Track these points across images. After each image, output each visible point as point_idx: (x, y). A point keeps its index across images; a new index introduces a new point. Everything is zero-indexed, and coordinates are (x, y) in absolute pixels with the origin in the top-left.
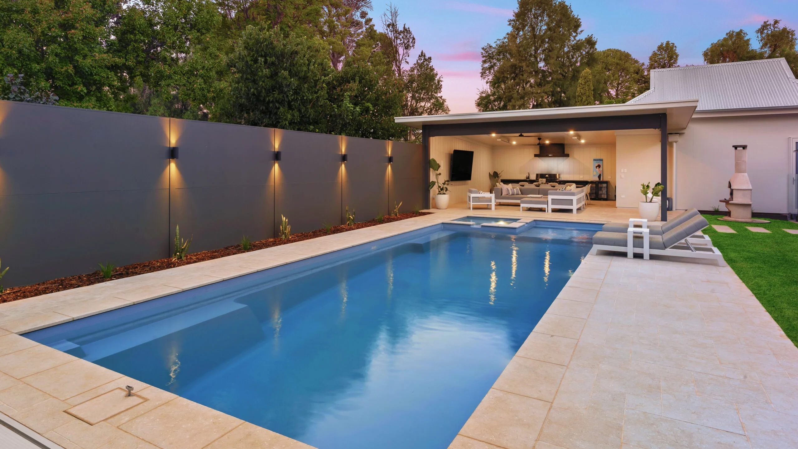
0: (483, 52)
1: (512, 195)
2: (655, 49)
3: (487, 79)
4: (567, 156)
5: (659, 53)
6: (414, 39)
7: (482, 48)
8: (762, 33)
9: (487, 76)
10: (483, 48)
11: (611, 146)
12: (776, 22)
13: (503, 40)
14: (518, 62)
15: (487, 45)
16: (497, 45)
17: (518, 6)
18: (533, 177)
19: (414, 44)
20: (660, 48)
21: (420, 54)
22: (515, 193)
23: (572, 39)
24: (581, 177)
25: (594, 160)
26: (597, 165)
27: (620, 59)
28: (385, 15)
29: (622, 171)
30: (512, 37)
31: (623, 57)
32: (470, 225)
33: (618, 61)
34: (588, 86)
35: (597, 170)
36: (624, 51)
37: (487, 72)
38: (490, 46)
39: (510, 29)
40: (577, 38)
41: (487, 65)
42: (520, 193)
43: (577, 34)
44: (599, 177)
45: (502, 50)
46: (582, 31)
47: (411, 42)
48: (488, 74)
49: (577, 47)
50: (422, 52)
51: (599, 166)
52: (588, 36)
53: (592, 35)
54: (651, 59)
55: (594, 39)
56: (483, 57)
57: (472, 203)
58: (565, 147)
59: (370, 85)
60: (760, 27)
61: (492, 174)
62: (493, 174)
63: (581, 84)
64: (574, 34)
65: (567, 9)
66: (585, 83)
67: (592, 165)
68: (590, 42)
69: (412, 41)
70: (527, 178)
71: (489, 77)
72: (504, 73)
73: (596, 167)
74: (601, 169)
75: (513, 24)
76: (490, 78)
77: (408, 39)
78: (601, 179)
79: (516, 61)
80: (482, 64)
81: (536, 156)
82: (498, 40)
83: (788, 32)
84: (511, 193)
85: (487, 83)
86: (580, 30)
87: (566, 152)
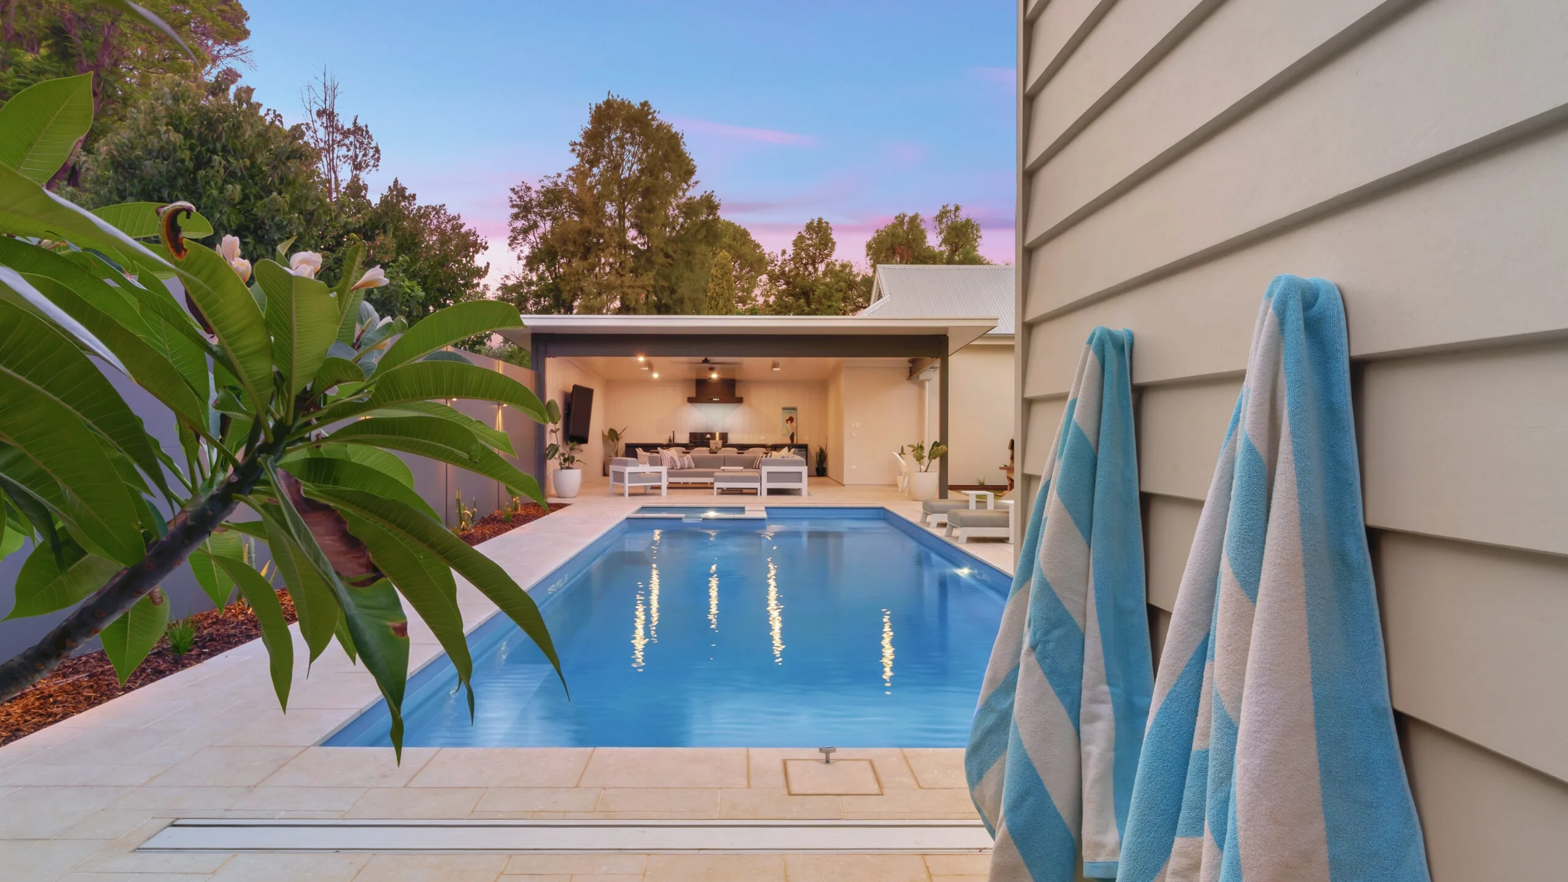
0: (515, 197)
1: (680, 469)
2: (803, 229)
3: (518, 251)
4: (740, 401)
5: (807, 236)
6: (377, 150)
7: (511, 189)
8: (940, 222)
9: (519, 246)
10: (513, 190)
11: (822, 386)
12: (957, 209)
13: (556, 178)
14: (594, 224)
15: (521, 184)
16: (543, 187)
17: (588, 118)
18: (684, 439)
19: (378, 161)
20: (809, 227)
21: (392, 185)
22: (686, 467)
23: (681, 194)
24: (763, 438)
25: (784, 409)
26: (788, 418)
27: (734, 239)
28: (309, 87)
29: (853, 426)
30: (580, 175)
31: (738, 236)
32: (680, 519)
33: (732, 243)
34: (727, 281)
35: (788, 425)
36: (740, 226)
37: (520, 237)
38: (527, 187)
39: (575, 161)
40: (688, 194)
41: (519, 224)
42: (693, 465)
43: (689, 186)
44: (792, 437)
45: (553, 196)
46: (697, 183)
47: (372, 157)
48: (521, 241)
49: (690, 209)
50: (396, 182)
51: (791, 419)
52: (705, 192)
53: (713, 192)
54: (795, 244)
55: (716, 200)
56: (513, 206)
57: (627, 484)
58: (737, 385)
59: (411, 244)
60: (937, 213)
61: (606, 433)
62: (609, 433)
63: (716, 277)
64: (685, 186)
65: (679, 142)
66: (723, 275)
67: (779, 417)
68: (709, 204)
69: (374, 155)
70: (670, 441)
71: (522, 248)
72: (568, 243)
73: (787, 421)
74: (794, 424)
75: (579, 150)
76: (526, 250)
77: (364, 148)
78: (795, 442)
79: (591, 223)
80: (510, 220)
81: (691, 400)
82: (546, 176)
83: (973, 226)
84: (679, 466)
85: (519, 258)
86: (694, 179)
87: (738, 394)
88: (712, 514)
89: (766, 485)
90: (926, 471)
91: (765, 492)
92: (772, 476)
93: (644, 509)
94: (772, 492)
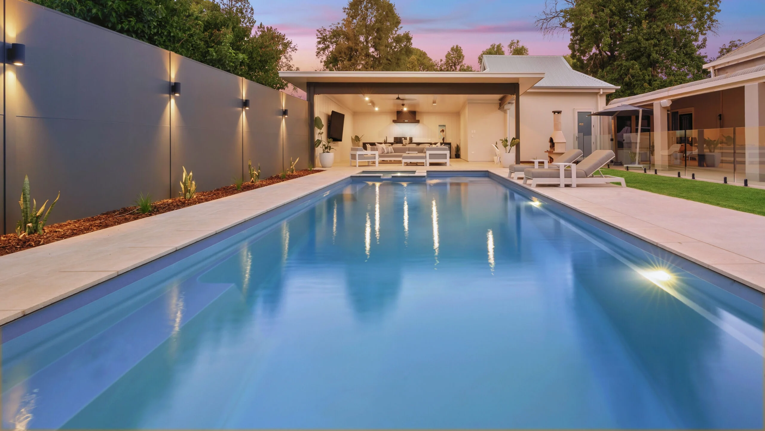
0: (319, 34)
1: (386, 153)
2: (449, 50)
3: (320, 58)
4: (418, 122)
5: (452, 53)
6: (252, 9)
7: (317, 30)
8: (511, 48)
9: (321, 56)
10: (318, 30)
11: (457, 114)
12: (518, 42)
13: (337, 25)
14: (354, 45)
15: (322, 27)
16: (331, 29)
18: (392, 140)
19: (253, 15)
20: (452, 49)
21: (259, 26)
22: (390, 152)
23: (394, 32)
24: (430, 140)
25: (439, 126)
26: (441, 130)
27: (420, 56)
29: (472, 132)
30: (348, 23)
31: (422, 55)
32: (380, 177)
33: (419, 58)
35: (441, 134)
36: (422, 51)
37: (322, 52)
38: (324, 29)
39: (345, 16)
40: (398, 33)
41: (321, 46)
42: (393, 151)
43: (398, 29)
44: (443, 139)
45: (336, 34)
46: (401, 27)
48: (322, 54)
49: (398, 40)
51: (443, 131)
52: (406, 32)
53: (409, 32)
54: (446, 57)
55: (410, 36)
56: (318, 38)
57: (358, 161)
58: (417, 114)
60: (509, 43)
61: (354, 138)
62: (355, 138)
63: (410, 68)
64: (396, 29)
65: (392, 8)
66: (412, 67)
67: (438, 130)
68: (408, 38)
69: (251, 12)
70: (385, 141)
71: (322, 57)
72: (342, 53)
73: (441, 131)
74: (444, 133)
75: (347, 11)
76: (324, 58)
77: (246, 8)
78: (445, 142)
79: (352, 44)
80: (317, 44)
81: (394, 121)
82: (333, 24)
83: (525, 50)
84: (386, 152)
85: (321, 62)
87: (417, 119)
88: (399, 174)
89: (429, 161)
90: (509, 153)
91: (428, 164)
92: (432, 156)
93: (364, 172)
94: (431, 164)
